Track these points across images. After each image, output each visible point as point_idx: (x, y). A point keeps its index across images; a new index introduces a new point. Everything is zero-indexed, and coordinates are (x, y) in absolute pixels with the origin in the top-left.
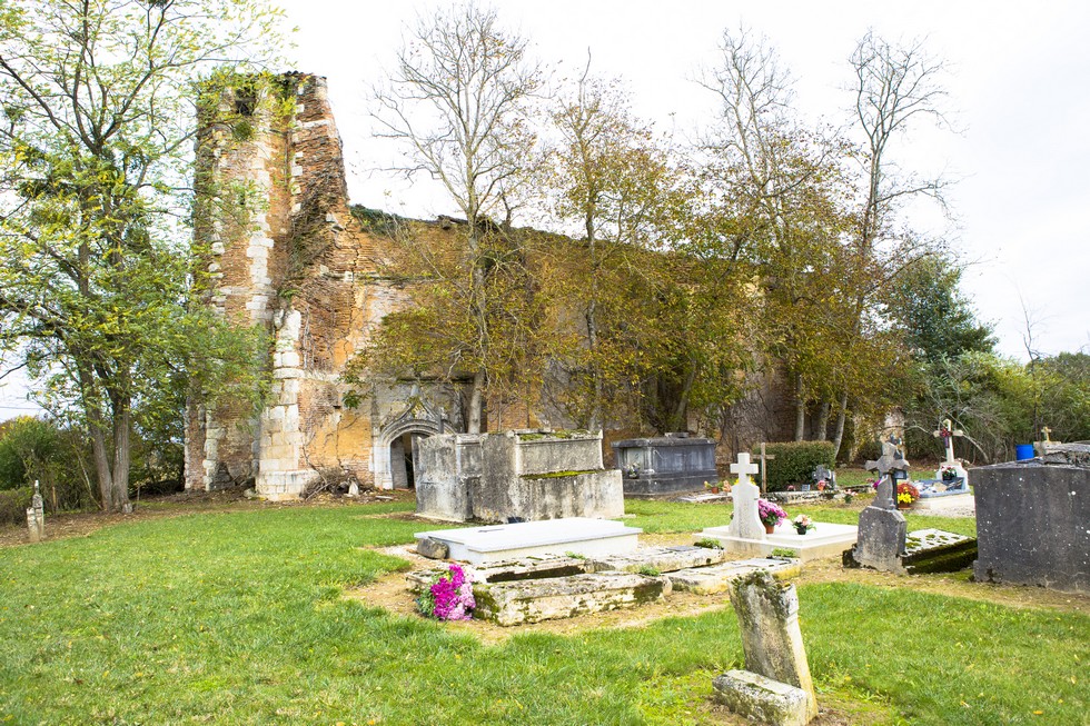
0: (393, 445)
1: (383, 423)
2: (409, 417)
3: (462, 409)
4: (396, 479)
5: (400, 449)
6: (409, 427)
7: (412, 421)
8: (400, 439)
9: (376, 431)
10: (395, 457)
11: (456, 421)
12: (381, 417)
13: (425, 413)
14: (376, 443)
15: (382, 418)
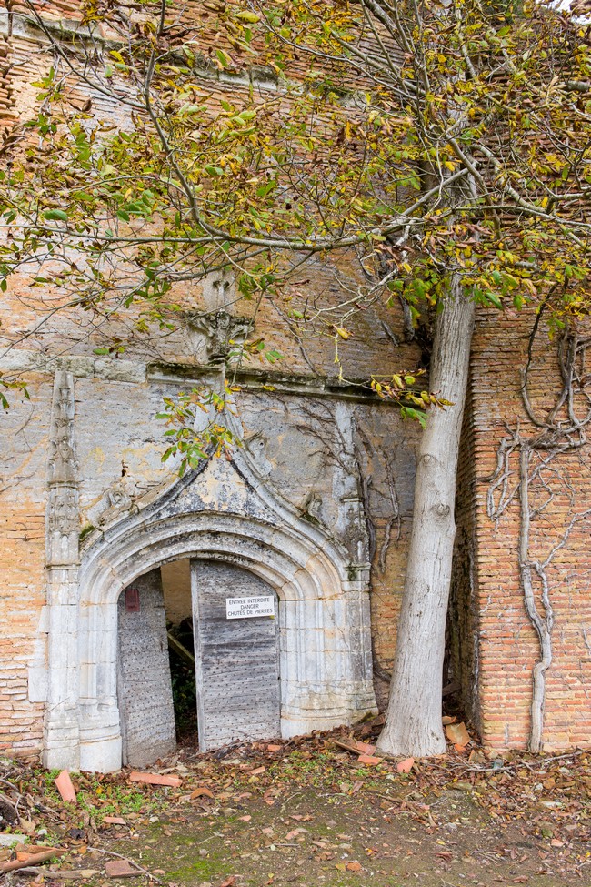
0: (129, 599)
1: (90, 518)
2: (184, 503)
3: (360, 483)
4: (135, 720)
5: (154, 618)
6: (184, 538)
7: (197, 514)
8: (153, 579)
9: (64, 548)
10: (133, 642)
11: (340, 524)
12: (86, 497)
13: (243, 493)
14: (60, 594)
15: (90, 503)
